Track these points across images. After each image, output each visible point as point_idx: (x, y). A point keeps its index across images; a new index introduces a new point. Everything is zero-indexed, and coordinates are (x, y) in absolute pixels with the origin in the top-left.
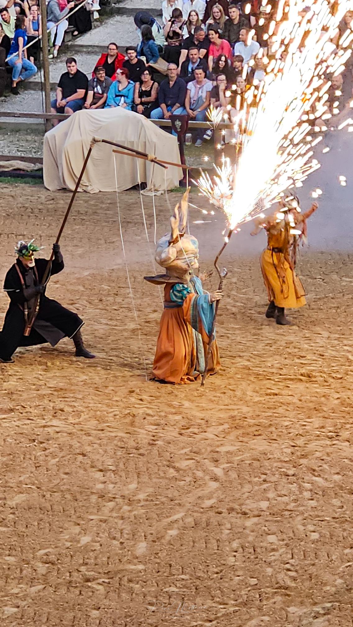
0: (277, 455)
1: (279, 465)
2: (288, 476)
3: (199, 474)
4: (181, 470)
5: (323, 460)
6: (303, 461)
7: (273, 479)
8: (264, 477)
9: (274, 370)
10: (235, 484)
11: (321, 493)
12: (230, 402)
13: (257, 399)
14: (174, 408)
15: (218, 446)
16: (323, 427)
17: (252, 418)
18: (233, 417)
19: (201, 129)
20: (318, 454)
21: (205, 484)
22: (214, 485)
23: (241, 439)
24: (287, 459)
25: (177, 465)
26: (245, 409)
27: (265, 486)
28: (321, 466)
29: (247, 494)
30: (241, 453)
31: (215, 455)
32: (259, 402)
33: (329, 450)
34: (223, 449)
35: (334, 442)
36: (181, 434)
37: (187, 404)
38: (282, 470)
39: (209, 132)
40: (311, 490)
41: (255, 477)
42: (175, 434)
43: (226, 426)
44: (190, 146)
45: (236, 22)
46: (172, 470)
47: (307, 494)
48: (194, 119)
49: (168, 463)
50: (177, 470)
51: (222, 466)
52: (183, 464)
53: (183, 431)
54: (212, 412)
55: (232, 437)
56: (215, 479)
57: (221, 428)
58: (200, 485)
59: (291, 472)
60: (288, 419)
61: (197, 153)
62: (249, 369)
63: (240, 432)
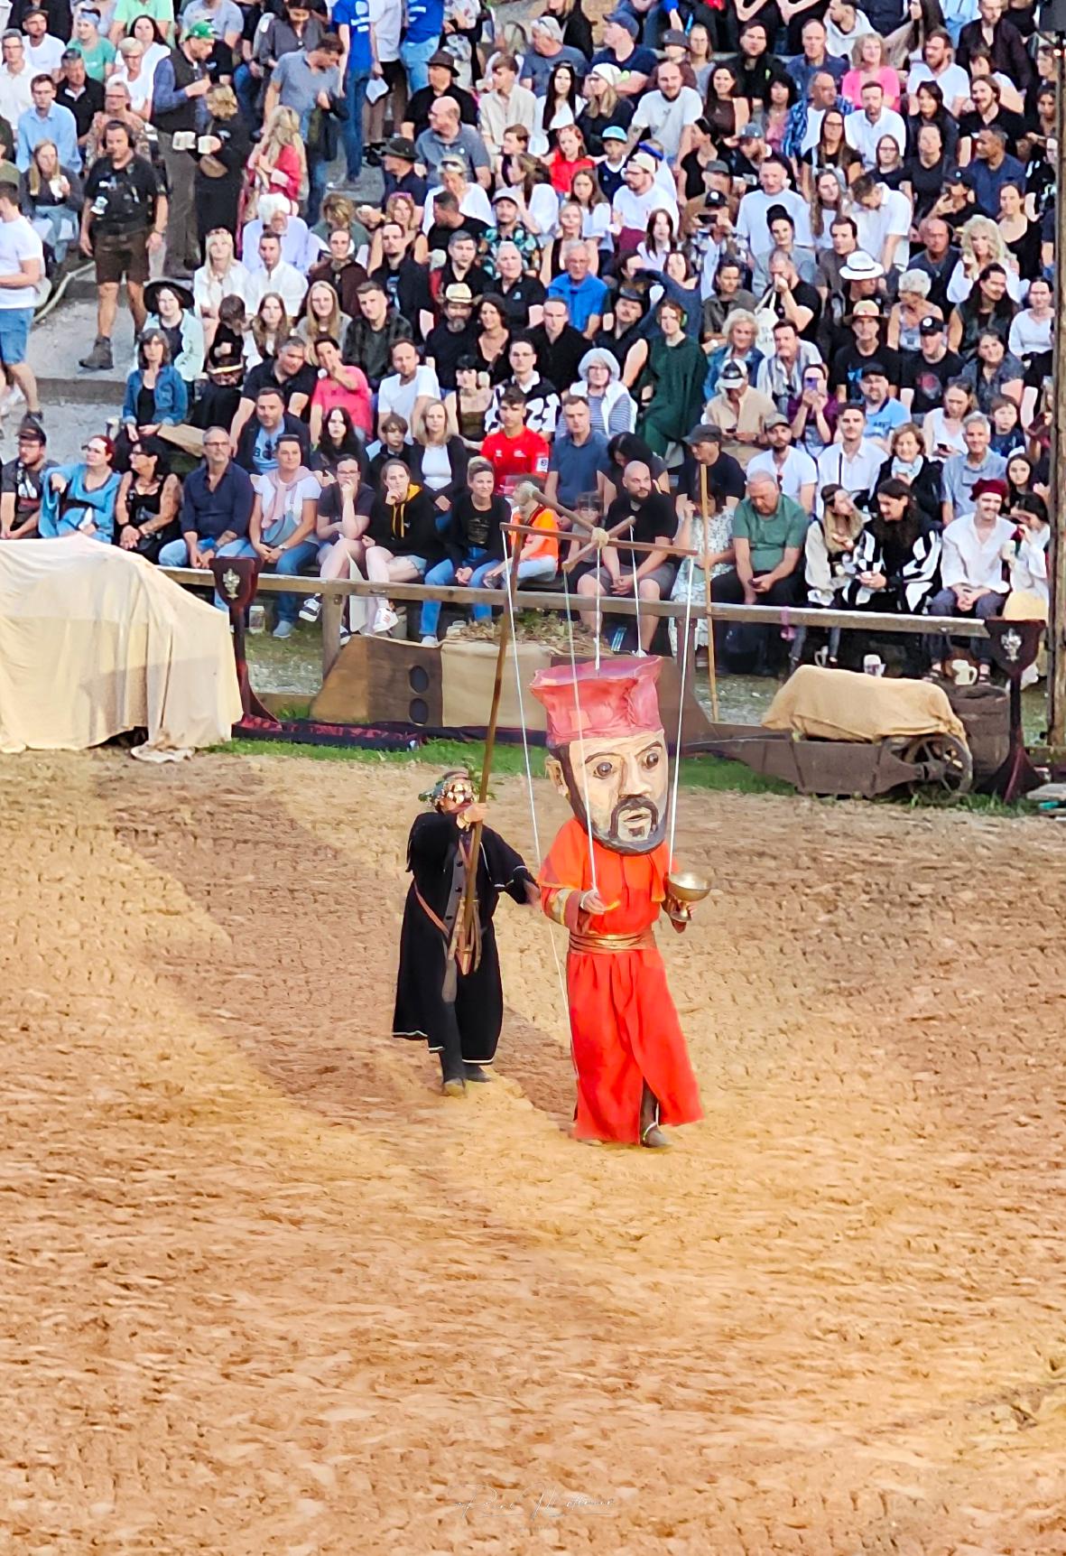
0: (473, 1432)
1: (477, 1457)
2: (502, 1487)
3: (273, 1479)
4: (227, 1467)
5: (590, 1447)
6: (542, 1451)
7: (465, 1493)
8: (438, 1489)
9: (471, 1215)
10: (362, 1506)
11: (584, 1533)
12: (355, 1294)
13: (422, 1290)
14: (211, 1308)
15: (323, 1409)
16: (592, 1364)
17: (412, 1337)
18: (358, 1334)
19: (288, 594)
20: (579, 1433)
21: (288, 1504)
22: (311, 1507)
23: (381, 1390)
24: (499, 1444)
25: (217, 1455)
26: (392, 1314)
27: (442, 1512)
28: (586, 1463)
29: (395, 1533)
30: (381, 1427)
31: (314, 1432)
32: (431, 1297)
33: (607, 1423)
34: (332, 1417)
35: (621, 1403)
36: (227, 1376)
37: (243, 1298)
38: (486, 1472)
39: (312, 604)
40: (558, 1525)
41: (417, 1489)
42: (211, 1374)
43: (344, 1357)
44: (259, 638)
45: (378, 326)
46: (202, 1469)
47: (549, 1536)
48: (271, 567)
49: (192, 1450)
50: (217, 1467)
51: (332, 1460)
52: (234, 1453)
53: (233, 1369)
54: (308, 1319)
55: (357, 1385)
56: (314, 1492)
57: (331, 1361)
58: (275, 1509)
59: (508, 1477)
60: (504, 1340)
61: (278, 655)
62: (406, 1210)
63: (379, 1372)
